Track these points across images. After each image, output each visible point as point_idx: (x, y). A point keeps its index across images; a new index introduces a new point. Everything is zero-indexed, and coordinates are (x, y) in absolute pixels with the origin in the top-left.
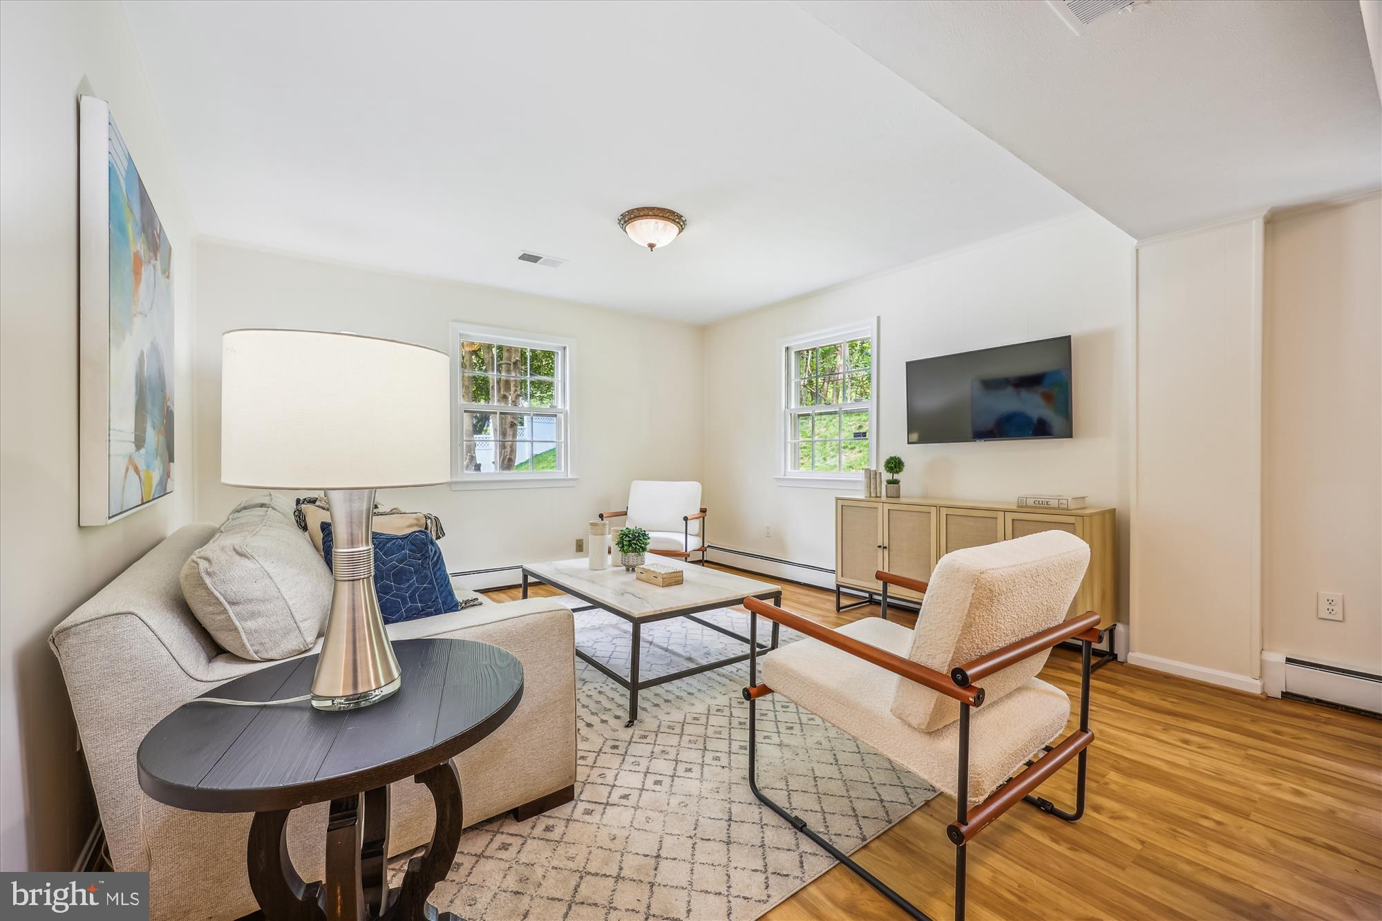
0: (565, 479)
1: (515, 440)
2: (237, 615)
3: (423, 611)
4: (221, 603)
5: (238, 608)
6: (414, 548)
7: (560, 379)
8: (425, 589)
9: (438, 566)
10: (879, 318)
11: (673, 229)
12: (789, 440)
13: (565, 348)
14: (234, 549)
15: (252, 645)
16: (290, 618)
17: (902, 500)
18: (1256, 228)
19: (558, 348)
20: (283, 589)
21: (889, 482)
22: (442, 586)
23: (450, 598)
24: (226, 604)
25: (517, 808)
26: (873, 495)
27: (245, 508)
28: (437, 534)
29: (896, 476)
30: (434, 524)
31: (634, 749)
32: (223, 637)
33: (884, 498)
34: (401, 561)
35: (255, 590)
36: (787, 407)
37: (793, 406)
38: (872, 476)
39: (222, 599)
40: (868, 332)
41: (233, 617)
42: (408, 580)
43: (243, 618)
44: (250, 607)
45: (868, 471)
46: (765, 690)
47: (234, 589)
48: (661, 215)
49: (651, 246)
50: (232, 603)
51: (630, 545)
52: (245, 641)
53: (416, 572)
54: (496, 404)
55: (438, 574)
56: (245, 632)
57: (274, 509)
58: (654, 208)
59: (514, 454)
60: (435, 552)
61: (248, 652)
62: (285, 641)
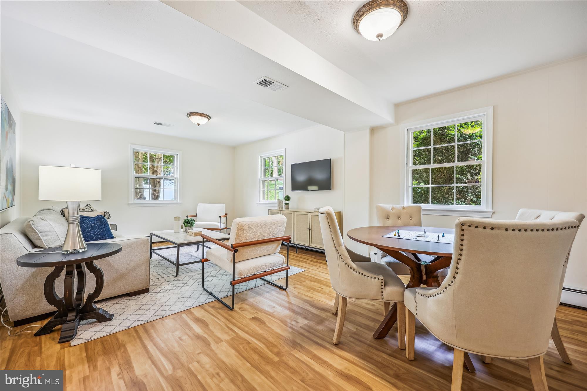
0: (177, 203)
1: (160, 188)
2: (41, 235)
3: (101, 238)
4: (36, 232)
5: (42, 234)
6: (97, 220)
7: (175, 166)
8: (101, 232)
9: (106, 226)
10: (286, 149)
11: (205, 120)
12: (261, 189)
13: (177, 154)
14: (41, 218)
15: (46, 244)
16: (57, 237)
17: (290, 210)
18: (368, 132)
19: (175, 154)
20: (55, 229)
21: (286, 204)
22: (107, 231)
23: (110, 235)
24: (38, 232)
25: (129, 293)
26: (280, 208)
27: (43, 210)
28: (108, 217)
29: (288, 202)
30: (107, 214)
31: (174, 282)
32: (37, 242)
33: (284, 209)
34: (93, 224)
35: (47, 229)
36: (261, 178)
37: (263, 177)
38: (280, 201)
39: (37, 231)
40: (283, 153)
41: (40, 236)
42: (96, 229)
43: (43, 236)
44: (45, 233)
45: (279, 200)
46: (207, 260)
47: (40, 228)
48: (200, 115)
49: (198, 124)
50: (40, 232)
51: (187, 224)
52: (44, 242)
53: (98, 227)
54: (148, 175)
55: (106, 228)
56: (44, 240)
57: (53, 210)
58: (197, 113)
59: (159, 194)
60: (105, 221)
61: (44, 245)
62: (56, 243)
